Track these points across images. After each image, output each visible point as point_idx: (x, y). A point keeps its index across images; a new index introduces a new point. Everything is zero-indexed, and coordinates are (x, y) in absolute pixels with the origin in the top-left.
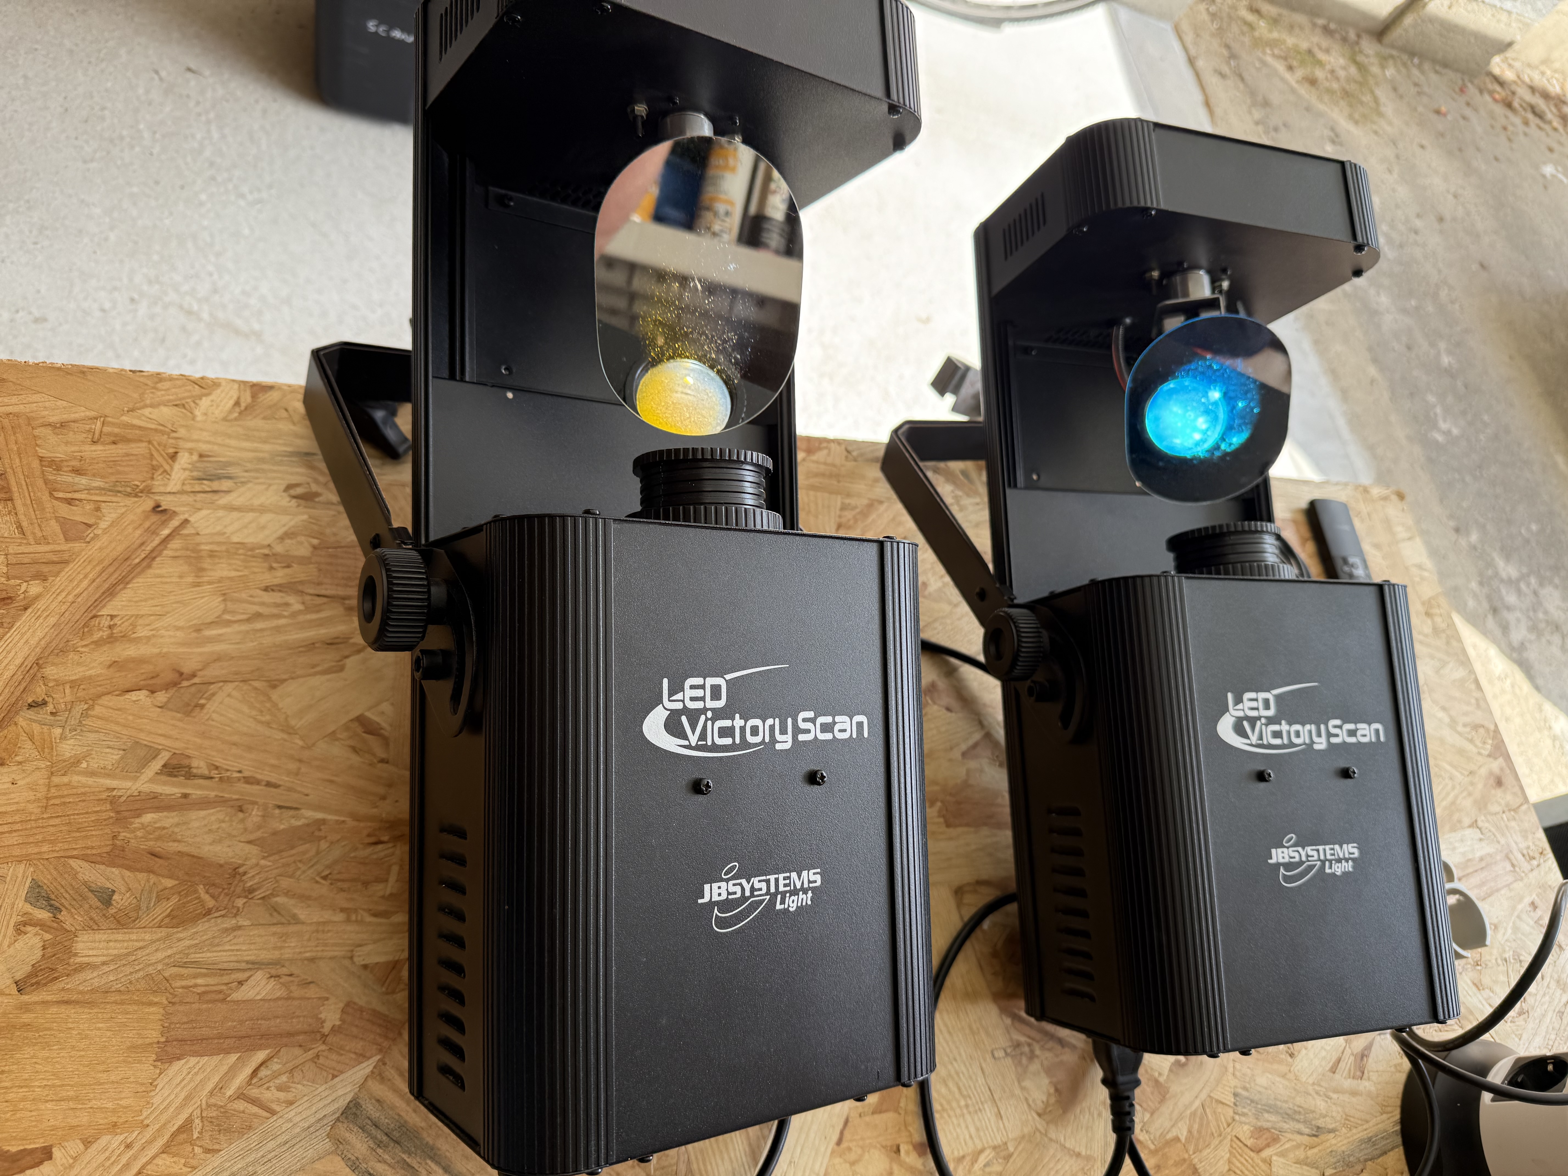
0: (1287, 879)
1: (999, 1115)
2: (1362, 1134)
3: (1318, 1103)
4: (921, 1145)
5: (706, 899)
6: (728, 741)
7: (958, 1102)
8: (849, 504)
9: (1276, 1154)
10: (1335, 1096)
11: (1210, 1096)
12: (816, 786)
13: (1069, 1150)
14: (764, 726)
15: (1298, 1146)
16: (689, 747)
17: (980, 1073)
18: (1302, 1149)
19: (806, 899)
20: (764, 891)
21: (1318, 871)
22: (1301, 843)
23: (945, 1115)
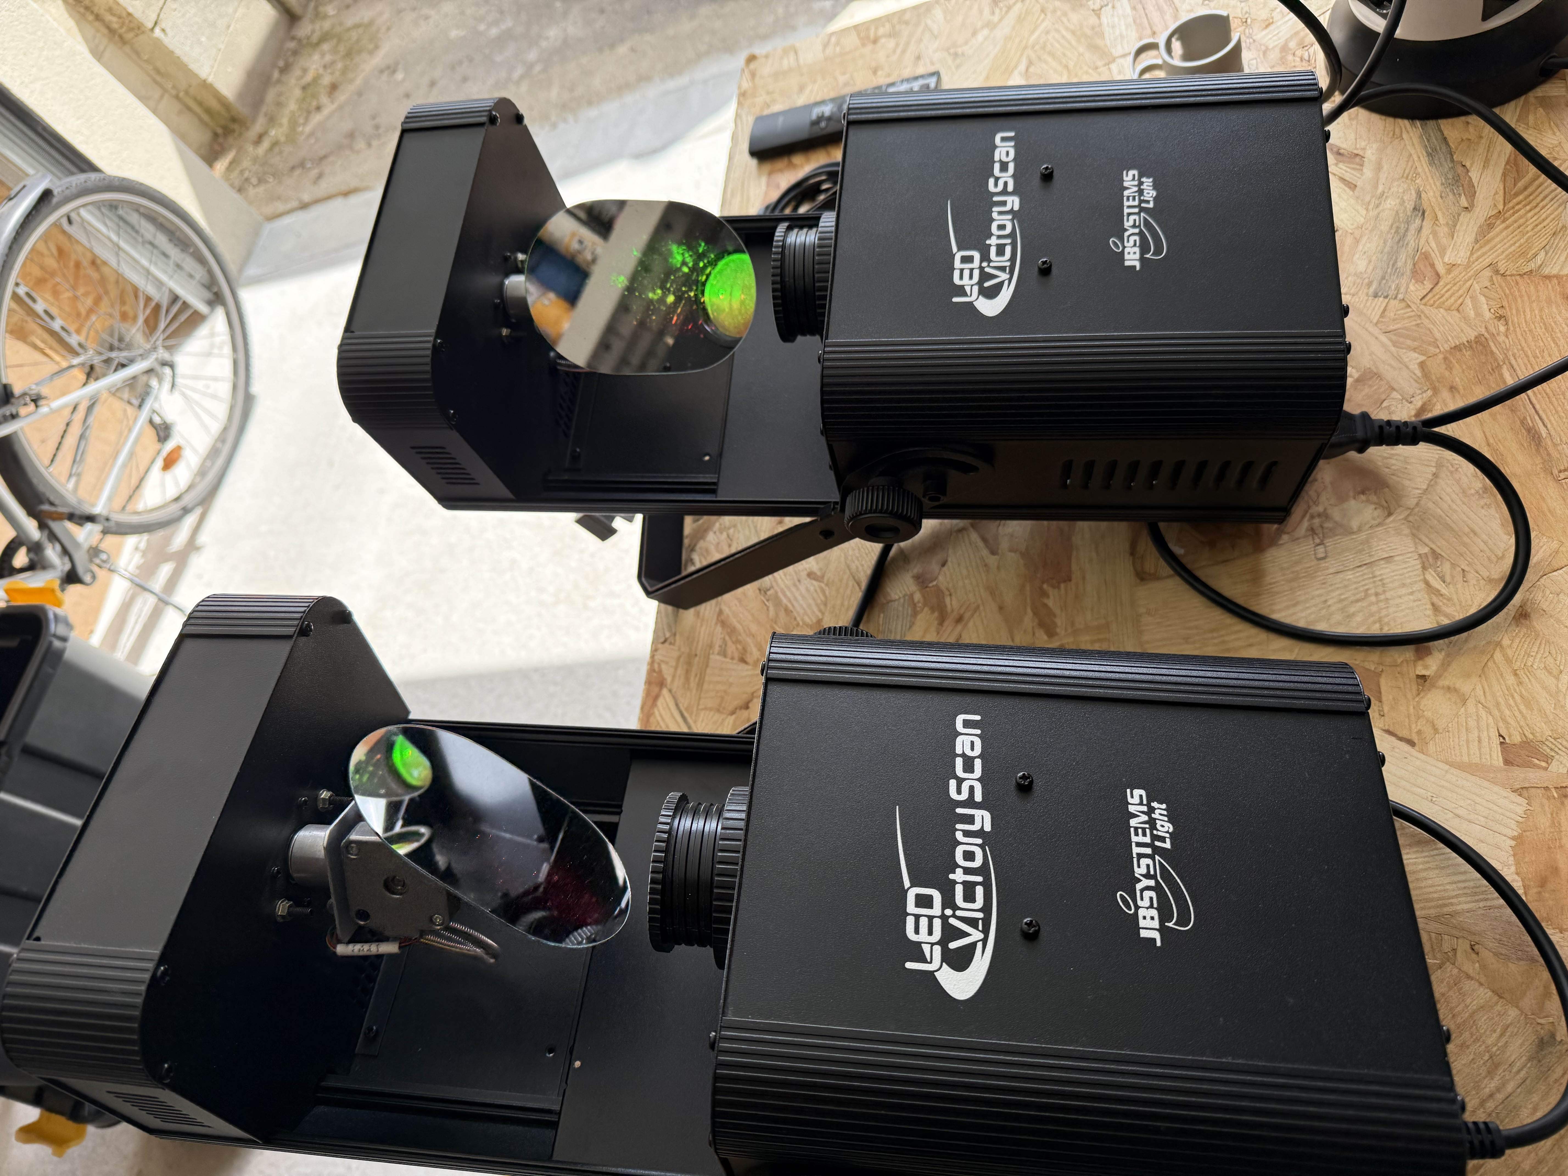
0: (1158, 251)
1: (1388, 559)
2: (1423, 162)
3: (1389, 206)
4: (1417, 651)
5: (1156, 935)
6: (979, 891)
7: (1372, 604)
8: (720, 646)
9: (1442, 257)
10: (1381, 188)
11: (1376, 324)
12: (1034, 784)
13: (1429, 485)
14: (965, 844)
15: (1434, 233)
16: (985, 941)
17: (1341, 575)
18: (1437, 228)
19: (1160, 809)
20: (1149, 861)
21: (1150, 216)
22: (1120, 231)
23: (1386, 620)
